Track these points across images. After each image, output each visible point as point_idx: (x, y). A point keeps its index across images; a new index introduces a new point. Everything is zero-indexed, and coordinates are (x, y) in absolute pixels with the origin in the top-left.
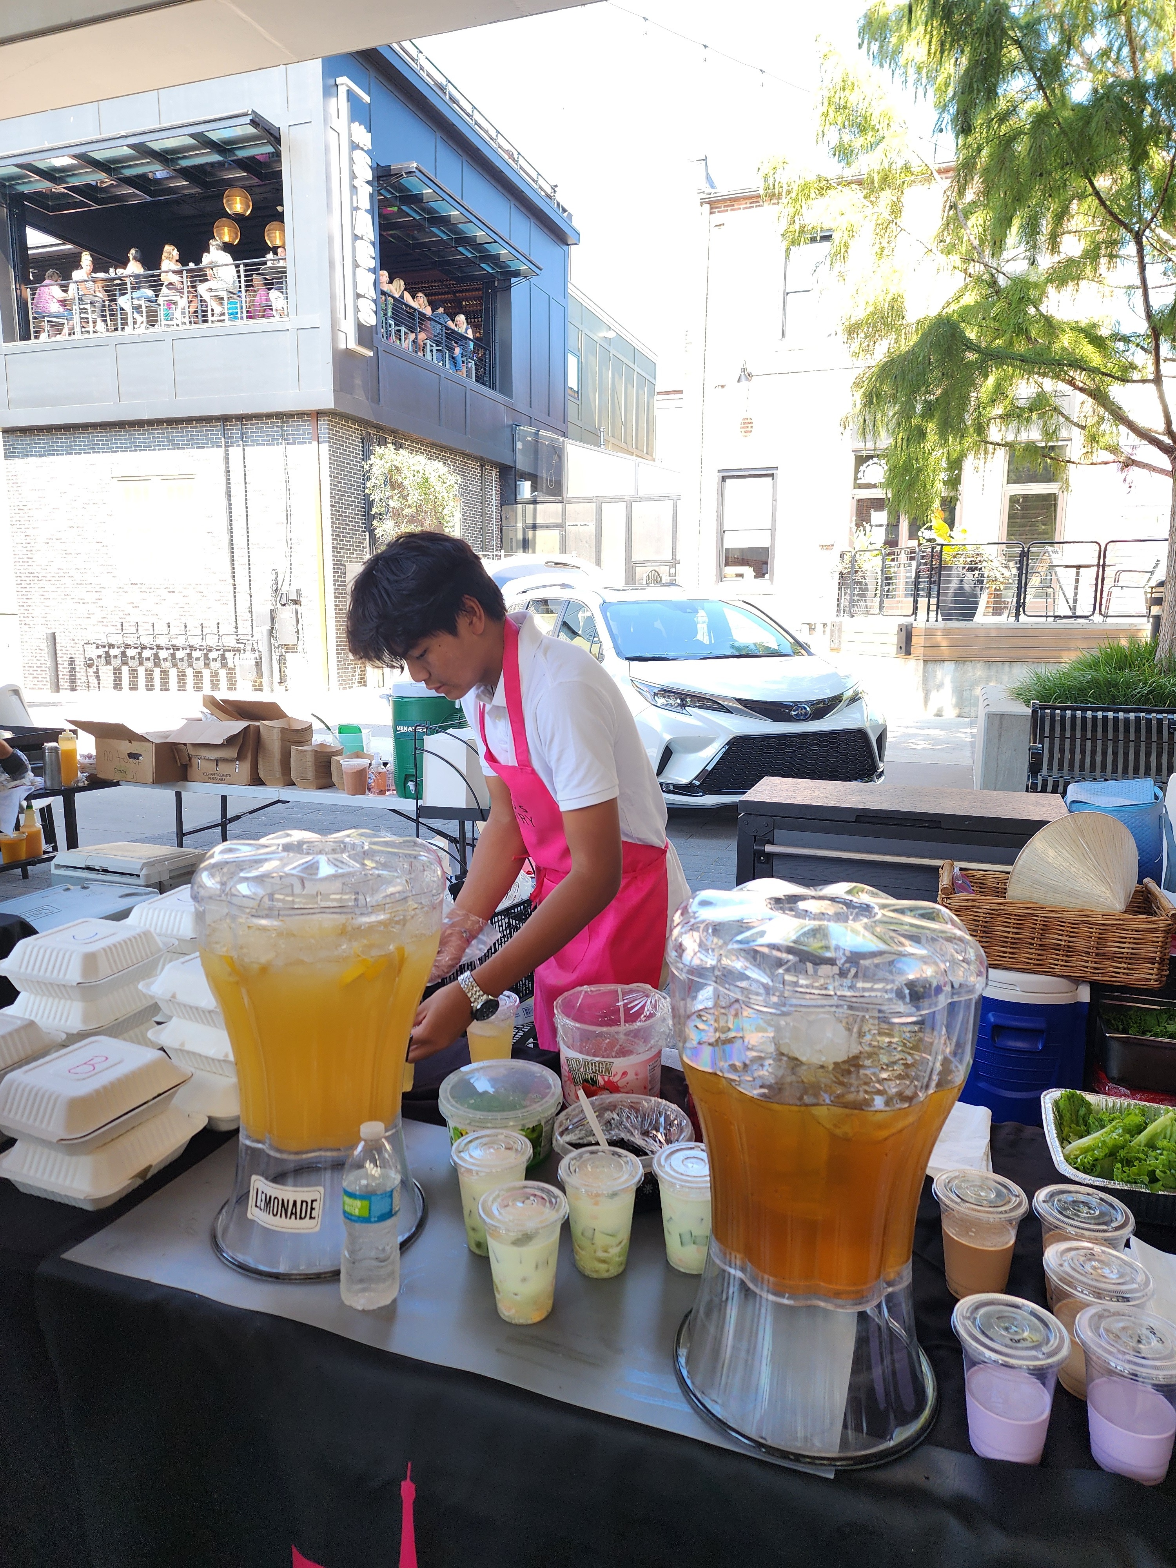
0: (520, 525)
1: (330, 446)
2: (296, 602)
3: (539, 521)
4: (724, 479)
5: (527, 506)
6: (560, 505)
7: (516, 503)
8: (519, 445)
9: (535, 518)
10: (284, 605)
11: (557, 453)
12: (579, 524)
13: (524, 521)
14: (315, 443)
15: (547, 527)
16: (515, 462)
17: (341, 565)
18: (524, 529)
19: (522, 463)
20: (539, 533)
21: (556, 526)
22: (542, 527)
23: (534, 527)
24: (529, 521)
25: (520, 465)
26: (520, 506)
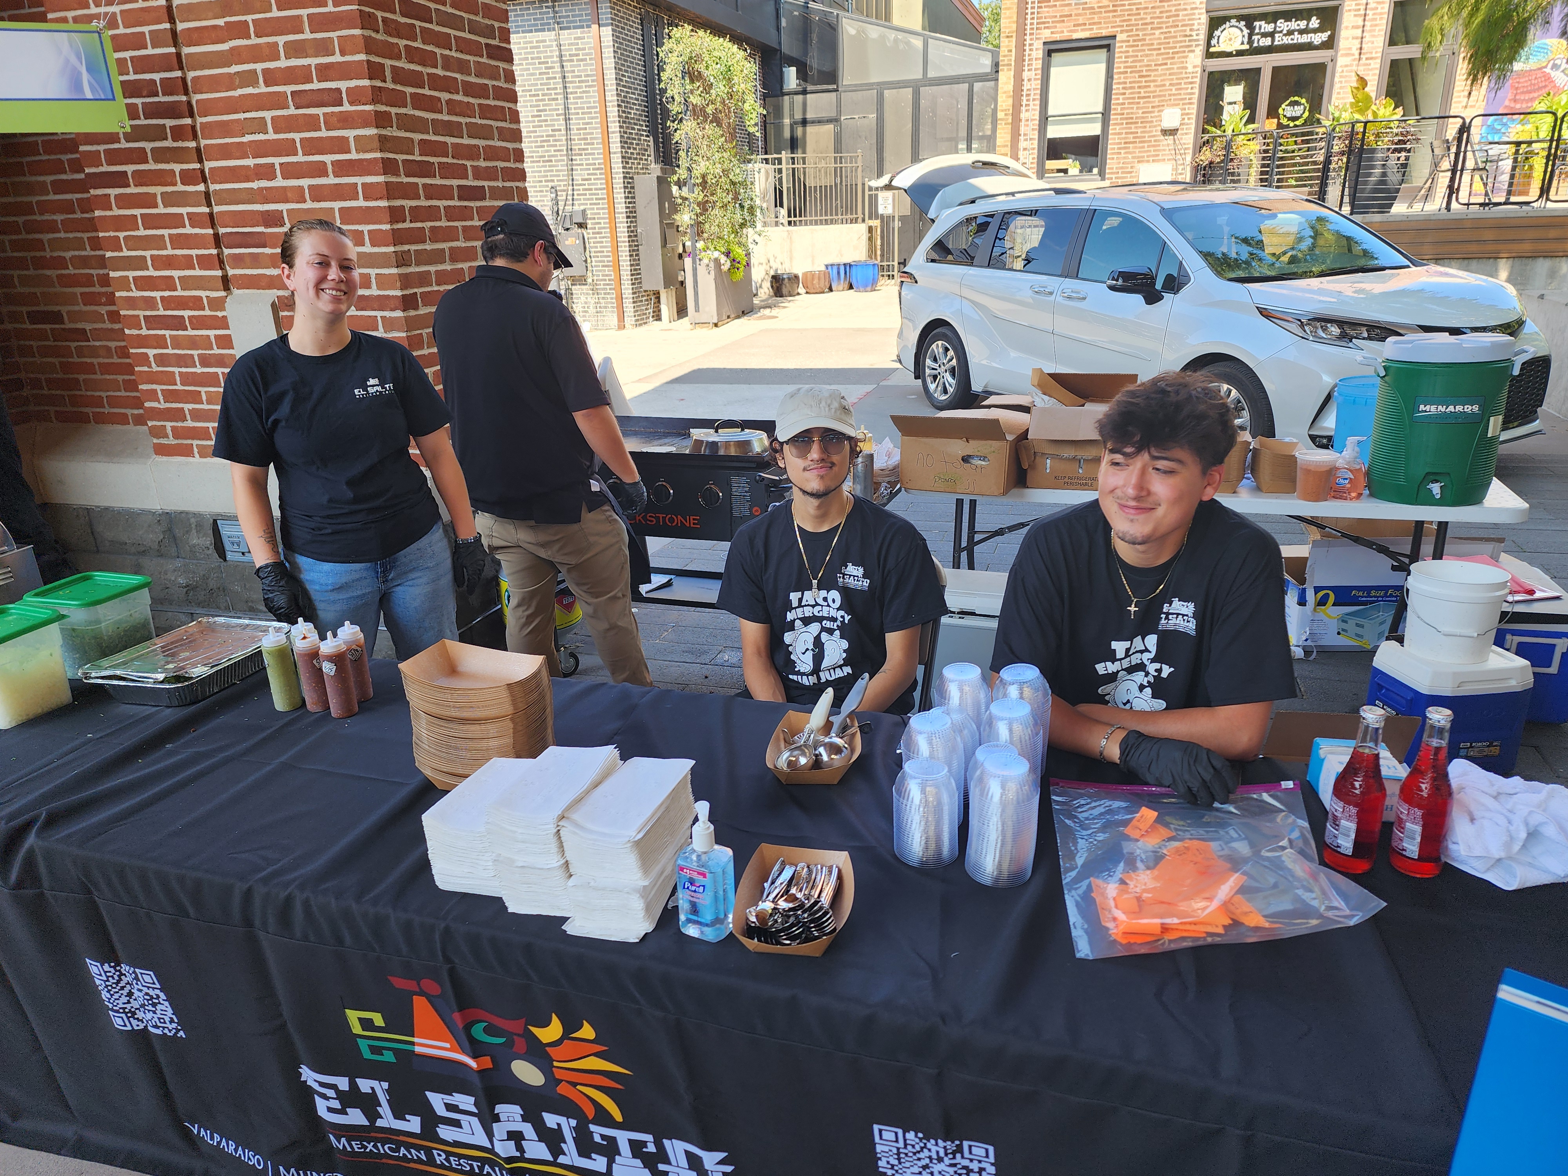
0: (787, 121)
1: (613, 30)
2: (581, 225)
3: (809, 116)
4: (1050, 53)
5: (795, 97)
6: (834, 94)
7: (783, 94)
8: (784, 23)
9: (804, 111)
10: (568, 229)
11: (831, 30)
12: (856, 117)
13: (792, 116)
14: (595, 27)
15: (820, 122)
16: (780, 43)
17: (631, 178)
18: (792, 126)
19: (788, 47)
20: (810, 129)
21: (829, 121)
22: (813, 122)
23: (804, 122)
24: (798, 116)
25: (785, 49)
26: (786, 98)
